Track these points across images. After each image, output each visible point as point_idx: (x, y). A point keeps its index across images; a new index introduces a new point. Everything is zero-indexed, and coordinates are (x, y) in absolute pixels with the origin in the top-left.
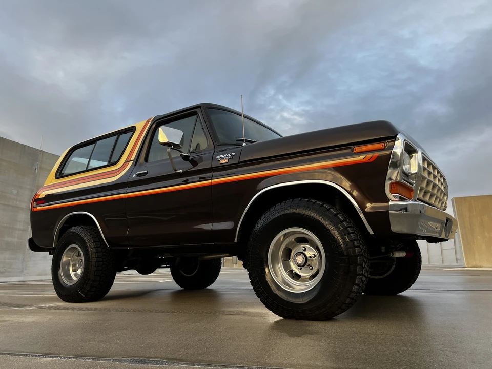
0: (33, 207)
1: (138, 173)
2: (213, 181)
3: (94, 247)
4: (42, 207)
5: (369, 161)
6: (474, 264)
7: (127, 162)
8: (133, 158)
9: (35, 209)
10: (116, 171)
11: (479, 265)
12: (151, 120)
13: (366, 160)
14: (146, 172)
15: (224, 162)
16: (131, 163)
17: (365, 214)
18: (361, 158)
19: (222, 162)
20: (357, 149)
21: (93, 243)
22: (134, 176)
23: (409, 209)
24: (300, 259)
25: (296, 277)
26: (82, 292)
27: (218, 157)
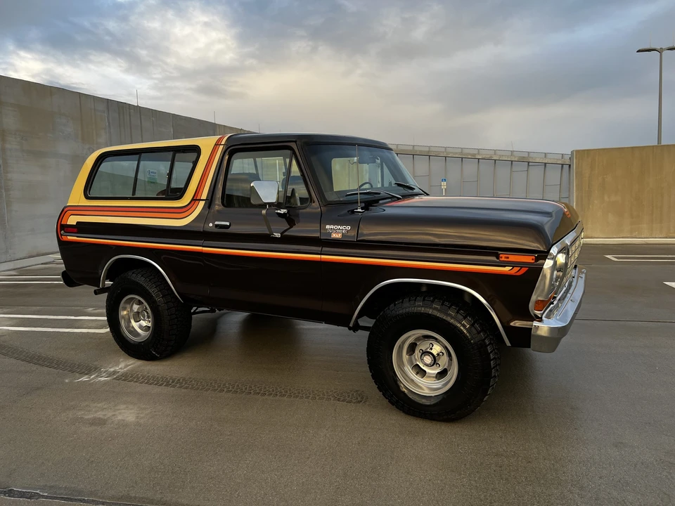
0: (61, 235)
1: (216, 223)
2: (323, 256)
5: (517, 274)
7: (195, 200)
9: (65, 239)
10: (184, 210)
12: (223, 143)
13: (511, 273)
14: (228, 224)
15: (337, 236)
18: (507, 269)
19: (334, 236)
20: (503, 257)
22: (211, 225)
24: (428, 359)
27: (328, 227)
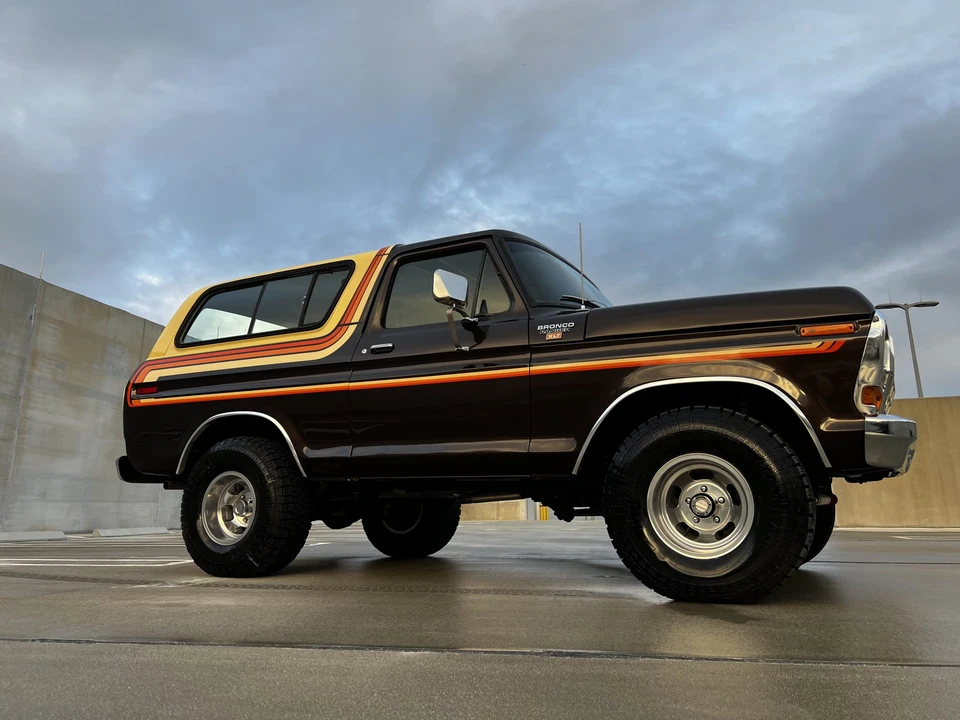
0: (131, 399)
1: (373, 347)
2: (532, 369)
3: (279, 478)
4: (153, 400)
5: (829, 351)
6: (851, 521)
7: (343, 324)
8: (356, 318)
9: (135, 403)
10: (322, 340)
11: (860, 523)
12: (388, 251)
13: (823, 349)
14: (391, 345)
15: (555, 337)
16: (352, 329)
17: (819, 433)
18: (815, 345)
19: (550, 337)
20: (807, 330)
21: (276, 469)
22: (365, 351)
23: (893, 429)
24: (702, 506)
25: (692, 534)
26: (254, 557)
27: (539, 328)
